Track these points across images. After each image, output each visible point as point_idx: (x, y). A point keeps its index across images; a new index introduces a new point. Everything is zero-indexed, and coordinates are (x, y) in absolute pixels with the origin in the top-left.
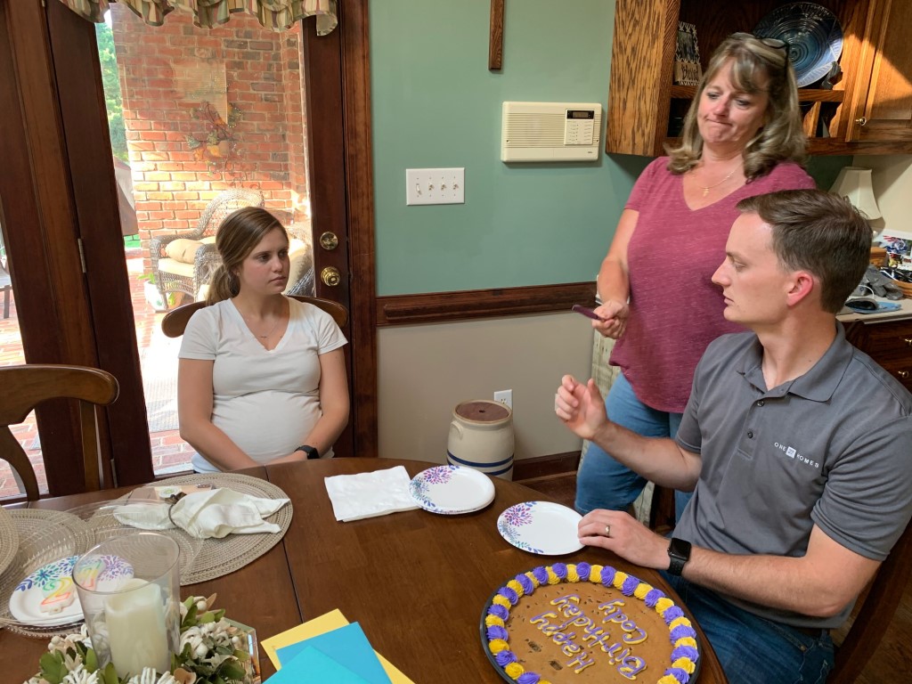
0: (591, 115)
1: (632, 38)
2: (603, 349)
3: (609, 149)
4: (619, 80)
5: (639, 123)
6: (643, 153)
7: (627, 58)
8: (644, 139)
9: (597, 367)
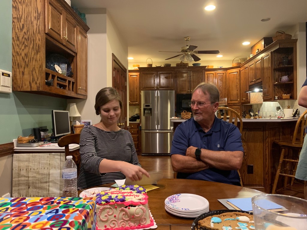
0: (9, 76)
1: (25, 51)
2: (20, 170)
3: (15, 90)
4: (18, 65)
5: (33, 80)
6: (37, 90)
7: (23, 57)
8: (37, 85)
9: (17, 179)
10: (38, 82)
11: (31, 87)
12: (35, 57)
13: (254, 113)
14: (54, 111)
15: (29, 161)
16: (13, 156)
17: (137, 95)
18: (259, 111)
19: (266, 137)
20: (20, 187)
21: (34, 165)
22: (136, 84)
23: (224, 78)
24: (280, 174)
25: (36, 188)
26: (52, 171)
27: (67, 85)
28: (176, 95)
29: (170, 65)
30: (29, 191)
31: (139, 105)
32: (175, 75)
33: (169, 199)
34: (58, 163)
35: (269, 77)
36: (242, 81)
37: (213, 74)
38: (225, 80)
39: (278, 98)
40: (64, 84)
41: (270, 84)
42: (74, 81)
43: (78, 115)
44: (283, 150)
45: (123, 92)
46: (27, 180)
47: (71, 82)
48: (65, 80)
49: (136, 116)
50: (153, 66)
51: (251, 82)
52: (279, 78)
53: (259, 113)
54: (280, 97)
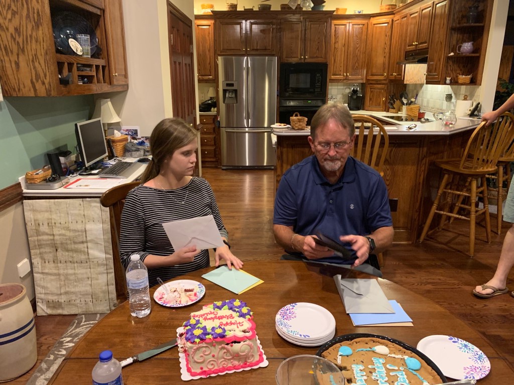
1: (13, 21)
2: (39, 224)
3: (7, 94)
4: (6, 49)
5: (38, 76)
6: (47, 95)
7: (12, 34)
8: (45, 86)
9: (36, 238)
10: (46, 82)
11: (35, 90)
12: (34, 34)
13: (408, 101)
14: (79, 125)
15: (51, 211)
16: (22, 203)
17: (210, 64)
18: (417, 95)
19: (423, 156)
20: (42, 250)
21: (60, 216)
22: (208, 42)
23: (364, 33)
24: (436, 211)
25: (68, 250)
26: (89, 226)
27: (94, 74)
28: (279, 64)
29: (270, 6)
30: (58, 255)
31: (215, 81)
32: (279, 27)
33: (280, 315)
34: (98, 214)
35: (441, 43)
36: (394, 41)
37: (345, 25)
38: (365, 37)
39: (451, 80)
40: (90, 74)
41: (441, 56)
42: (104, 65)
43: (115, 119)
44: (446, 176)
45: (188, 65)
46: (51, 240)
47: (101, 66)
48: (90, 66)
49: (210, 102)
50: (238, 10)
51: (409, 46)
52: (457, 44)
53: (416, 99)
54: (454, 79)
